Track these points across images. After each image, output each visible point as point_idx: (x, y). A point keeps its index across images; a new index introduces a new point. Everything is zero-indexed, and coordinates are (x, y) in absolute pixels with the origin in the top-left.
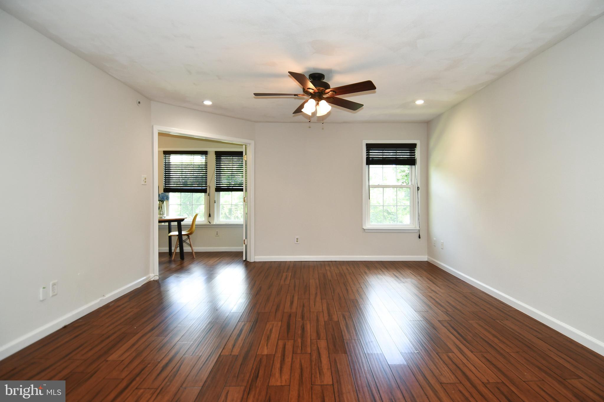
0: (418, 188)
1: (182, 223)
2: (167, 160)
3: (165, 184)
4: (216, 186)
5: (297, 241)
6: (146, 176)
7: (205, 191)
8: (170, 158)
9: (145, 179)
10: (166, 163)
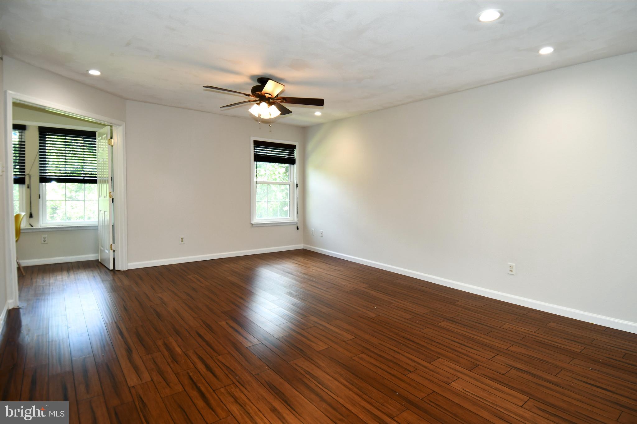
0: (297, 185)
4: (40, 175)
5: (182, 241)
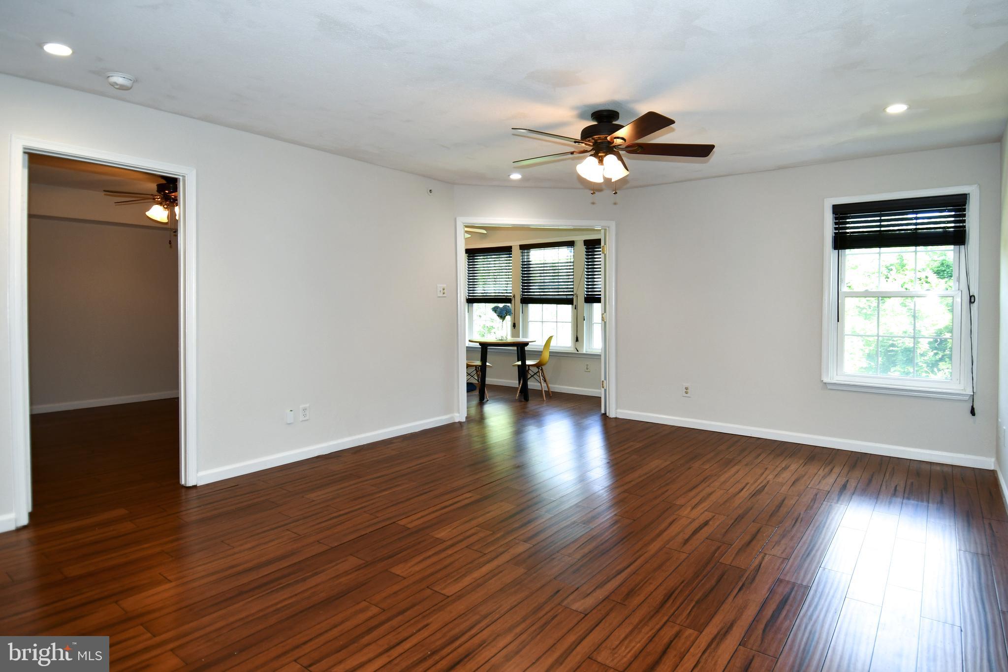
0: (973, 298)
1: (527, 348)
2: (526, 257)
3: (523, 292)
4: (587, 295)
5: (686, 393)
6: (445, 285)
7: (569, 301)
8: (530, 254)
9: (444, 289)
10: (525, 262)
